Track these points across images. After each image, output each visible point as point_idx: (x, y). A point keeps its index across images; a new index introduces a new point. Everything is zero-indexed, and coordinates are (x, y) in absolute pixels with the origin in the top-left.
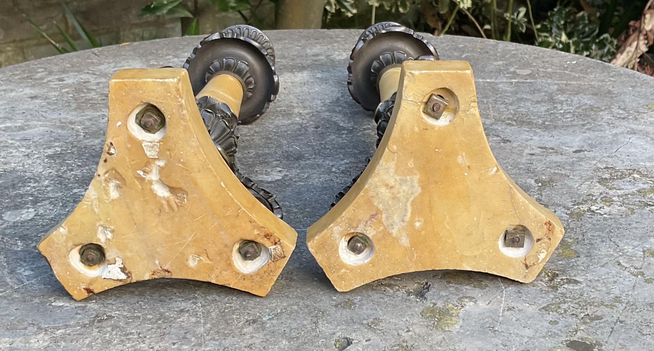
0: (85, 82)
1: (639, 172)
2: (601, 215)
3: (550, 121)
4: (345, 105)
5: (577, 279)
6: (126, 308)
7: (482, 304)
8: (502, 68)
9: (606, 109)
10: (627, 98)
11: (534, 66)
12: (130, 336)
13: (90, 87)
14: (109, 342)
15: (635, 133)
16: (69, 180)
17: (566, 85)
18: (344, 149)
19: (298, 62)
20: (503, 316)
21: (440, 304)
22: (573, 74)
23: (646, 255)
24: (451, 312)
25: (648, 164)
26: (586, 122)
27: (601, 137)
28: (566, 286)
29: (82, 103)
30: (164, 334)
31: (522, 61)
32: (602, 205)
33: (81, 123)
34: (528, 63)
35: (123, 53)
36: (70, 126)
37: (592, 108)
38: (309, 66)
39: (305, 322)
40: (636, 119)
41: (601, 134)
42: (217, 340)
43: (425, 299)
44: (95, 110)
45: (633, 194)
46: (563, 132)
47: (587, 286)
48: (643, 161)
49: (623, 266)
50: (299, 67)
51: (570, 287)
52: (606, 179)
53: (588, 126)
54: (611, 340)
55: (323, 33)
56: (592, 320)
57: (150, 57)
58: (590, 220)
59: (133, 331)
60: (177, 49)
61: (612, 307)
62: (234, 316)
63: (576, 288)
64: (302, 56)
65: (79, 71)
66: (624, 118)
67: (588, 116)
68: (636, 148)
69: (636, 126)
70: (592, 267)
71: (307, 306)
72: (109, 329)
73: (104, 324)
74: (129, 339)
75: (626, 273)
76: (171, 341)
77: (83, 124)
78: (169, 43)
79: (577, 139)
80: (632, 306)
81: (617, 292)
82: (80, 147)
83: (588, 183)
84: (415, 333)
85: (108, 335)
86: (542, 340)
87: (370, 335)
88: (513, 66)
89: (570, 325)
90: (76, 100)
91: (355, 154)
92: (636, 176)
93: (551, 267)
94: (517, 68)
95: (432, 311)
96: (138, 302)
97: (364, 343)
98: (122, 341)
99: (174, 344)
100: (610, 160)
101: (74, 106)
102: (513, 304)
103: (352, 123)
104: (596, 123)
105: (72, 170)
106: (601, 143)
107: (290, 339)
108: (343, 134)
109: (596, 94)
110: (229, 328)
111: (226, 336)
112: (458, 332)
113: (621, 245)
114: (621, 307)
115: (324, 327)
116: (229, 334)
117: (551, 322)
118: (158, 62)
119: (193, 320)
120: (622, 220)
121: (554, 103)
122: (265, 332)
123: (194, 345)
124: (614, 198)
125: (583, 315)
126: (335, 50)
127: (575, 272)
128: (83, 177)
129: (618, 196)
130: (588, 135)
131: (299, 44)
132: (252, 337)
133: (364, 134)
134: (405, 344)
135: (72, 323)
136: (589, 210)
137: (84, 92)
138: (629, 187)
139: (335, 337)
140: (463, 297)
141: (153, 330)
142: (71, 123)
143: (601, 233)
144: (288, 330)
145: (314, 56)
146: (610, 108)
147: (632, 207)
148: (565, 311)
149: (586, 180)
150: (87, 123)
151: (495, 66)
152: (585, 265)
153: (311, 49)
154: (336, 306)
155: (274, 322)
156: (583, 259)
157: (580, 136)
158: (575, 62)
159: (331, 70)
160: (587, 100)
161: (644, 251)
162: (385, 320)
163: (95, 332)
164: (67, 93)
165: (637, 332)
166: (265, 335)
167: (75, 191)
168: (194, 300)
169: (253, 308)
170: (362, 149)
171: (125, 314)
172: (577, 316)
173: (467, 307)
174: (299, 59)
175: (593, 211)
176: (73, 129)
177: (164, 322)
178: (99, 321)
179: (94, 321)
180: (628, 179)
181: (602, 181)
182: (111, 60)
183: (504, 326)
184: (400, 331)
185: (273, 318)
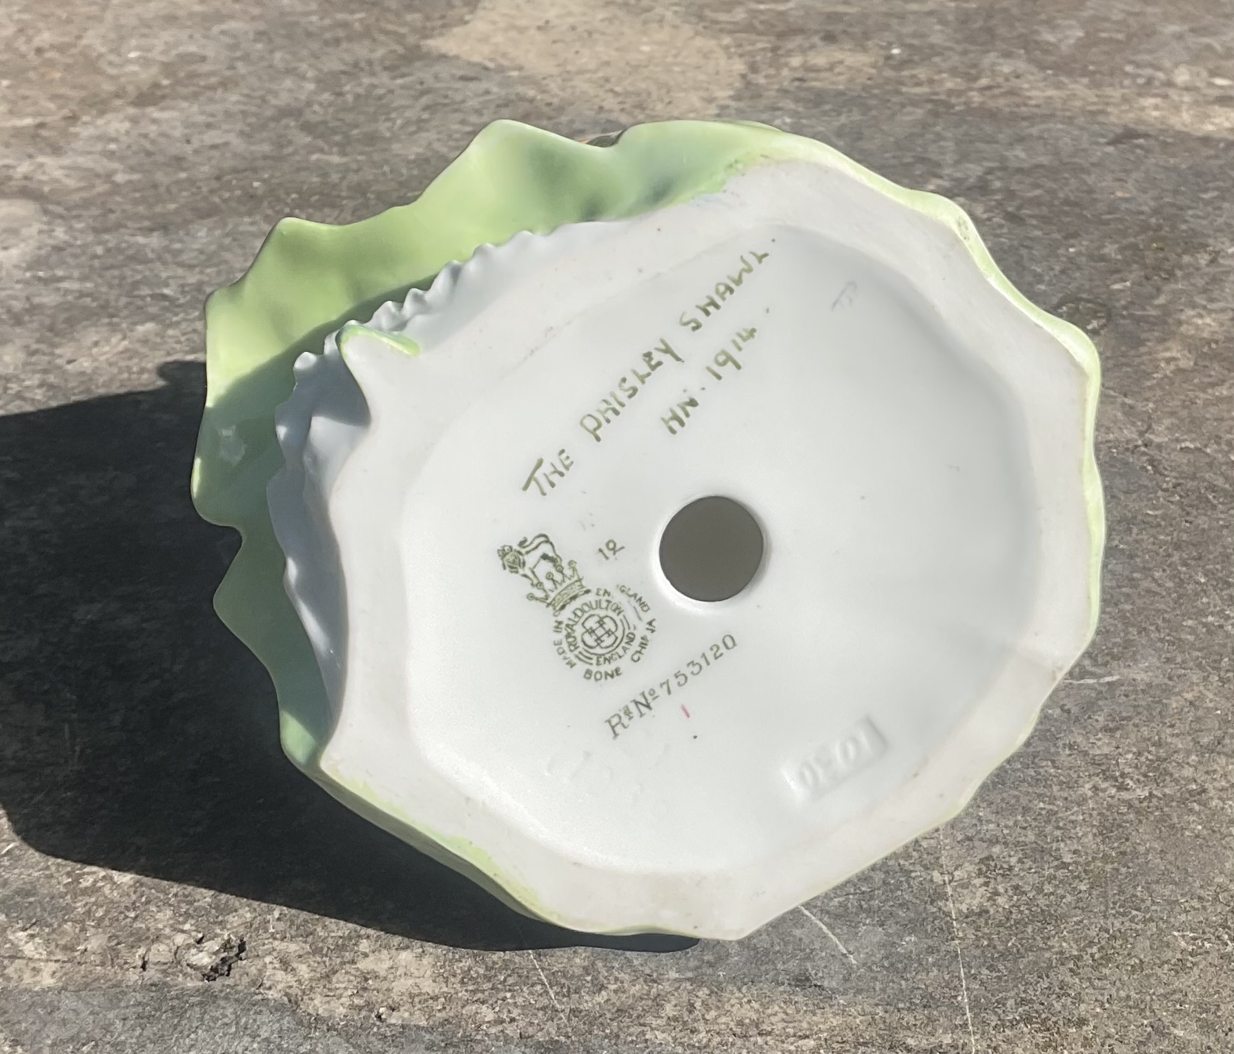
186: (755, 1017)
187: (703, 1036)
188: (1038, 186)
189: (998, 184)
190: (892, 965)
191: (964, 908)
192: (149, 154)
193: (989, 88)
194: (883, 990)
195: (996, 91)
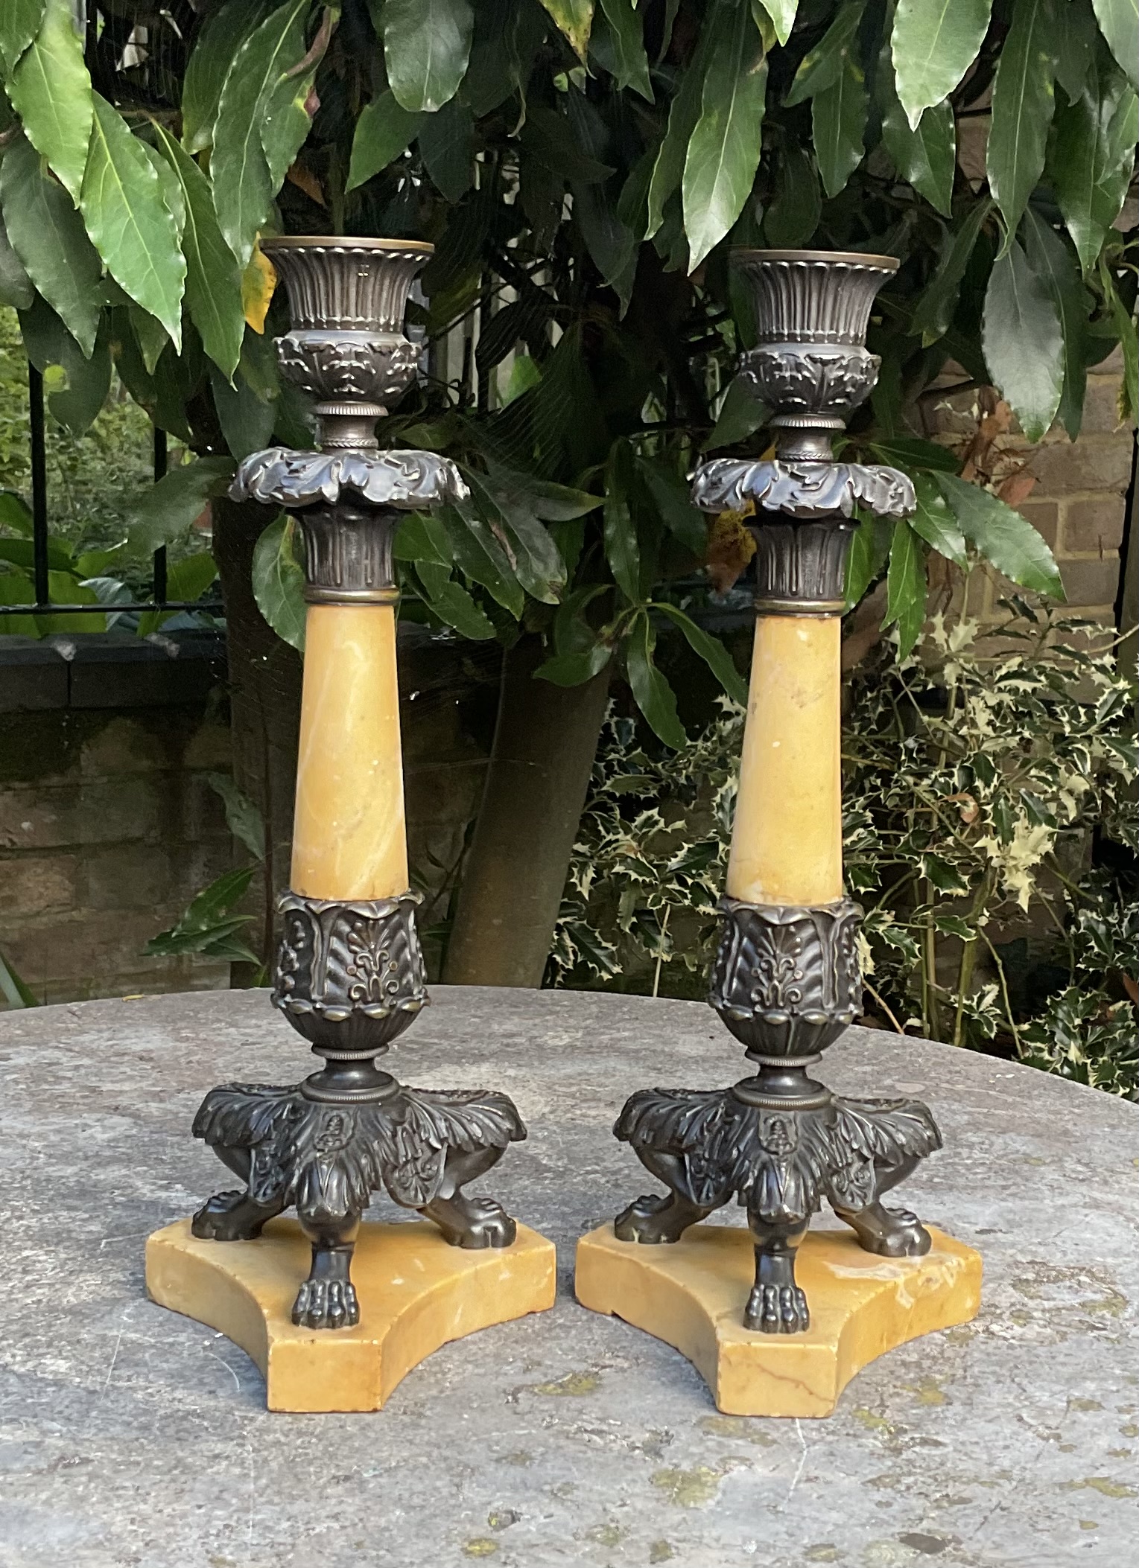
0: (50, 1064)
1: (1090, 1273)
2: (1005, 1339)
3: (943, 1177)
4: (555, 1128)
5: (940, 1439)
6: (116, 1448)
7: (761, 1471)
8: (869, 1078)
9: (1053, 1162)
10: (1097, 1147)
11: (932, 1079)
12: (121, 1492)
13: (61, 1074)
14: (83, 1499)
15: (1097, 1207)
16: (16, 1234)
17: (986, 1115)
18: (545, 1204)
19: (472, 1045)
20: (795, 1490)
21: (686, 1466)
22: (1004, 1097)
23: (1072, 1406)
24: (704, 1479)
25: (1110, 1260)
26: (1010, 1182)
27: (1034, 1210)
28: (917, 1449)
29: (45, 1101)
30: (183, 1491)
31: (910, 1068)
32: (1009, 1323)
33: (41, 1136)
34: (922, 1072)
35: (127, 1014)
36: (18, 1140)
37: (1027, 1159)
38: (493, 1054)
39: (439, 1484)
40: (1106, 1182)
41: (1034, 1204)
42: (278, 1504)
43: (661, 1456)
44: (69, 1115)
45: (1071, 1309)
46: (964, 1196)
47: (955, 1450)
48: (1103, 1256)
49: (1026, 1423)
50: (473, 1055)
51: (925, 1451)
52: (1027, 1280)
53: (1013, 1189)
54: (980, 1535)
55: (529, 995)
56: (952, 1503)
57: (183, 1024)
58: (983, 1347)
59: (127, 1484)
60: (237, 1011)
61: (993, 1484)
62: (312, 1469)
63: (934, 1452)
64: (482, 1035)
65: (42, 1044)
66: (1083, 1180)
67: (1017, 1172)
68: (1094, 1232)
69: (1103, 1195)
70: (969, 1422)
71: (446, 1459)
72: (84, 1479)
73: (74, 1471)
74: (119, 1497)
75: (1030, 1434)
76: (194, 1503)
77: (45, 1139)
78: (222, 1000)
79: (987, 1212)
80: (1027, 1486)
81: (1006, 1464)
82: (38, 1179)
83: (991, 1285)
84: (635, 1509)
85: (81, 1488)
86: (858, 1529)
87: (553, 1508)
88: (890, 1076)
89: (912, 1510)
90: (32, 1094)
91: (564, 1214)
92: (1083, 1278)
93: (897, 1418)
94: (899, 1081)
95: (669, 1477)
96: (137, 1439)
97: (542, 1520)
98: (107, 1499)
99: (200, 1507)
100: (1041, 1249)
101: (28, 1105)
102: (816, 1473)
103: (566, 1161)
104: (1030, 1185)
105: (21, 1218)
106: (1030, 1221)
107: (409, 1508)
108: (546, 1178)
109: (1040, 1136)
110: (301, 1486)
111: (293, 1499)
112: (712, 1512)
113: (1030, 1389)
114: (1008, 1486)
115: (471, 1492)
116: (300, 1496)
117: (879, 1504)
118: (197, 1034)
119: (237, 1471)
120: (1041, 1351)
121: (957, 1146)
122: (365, 1496)
123: (235, 1511)
124: (1035, 1314)
125: (938, 1495)
126: (547, 1029)
127: (937, 1428)
128: (42, 1229)
129: (1043, 1311)
130: (1010, 1205)
131: (479, 1013)
132: (342, 1502)
133: (586, 1182)
134: (613, 1525)
135: (17, 1466)
136: (987, 1330)
137: (47, 1082)
138: (1067, 1297)
139: (490, 1509)
140: (730, 1458)
141: (163, 1485)
142: (21, 1136)
143: (997, 1369)
144: (406, 1495)
145: (504, 1036)
146: (1061, 1160)
147: (1064, 1329)
148: (908, 1488)
149: (990, 1281)
150: (53, 1138)
151: (857, 1073)
152: (958, 1418)
153: (500, 1024)
154: (498, 1461)
155: (383, 1480)
156: (957, 1407)
157: (995, 1207)
158: (1010, 1076)
159: (536, 1063)
160: (1020, 1144)
161: (1069, 1402)
162: (584, 1486)
163: (58, 1482)
164: (16, 1082)
165: (1027, 1526)
166: (365, 1500)
167: (26, 1253)
168: (240, 1441)
169: (346, 1457)
170: (578, 1206)
171: (113, 1456)
172: (927, 1496)
173: (733, 1474)
174: (474, 1041)
175: (992, 1333)
176: (24, 1146)
177: (182, 1472)
178: (65, 1466)
179: (56, 1465)
180: (1068, 1283)
181: (1019, 1284)
182: (104, 1027)
183: (796, 1506)
184: (608, 1506)
185: (381, 1475)
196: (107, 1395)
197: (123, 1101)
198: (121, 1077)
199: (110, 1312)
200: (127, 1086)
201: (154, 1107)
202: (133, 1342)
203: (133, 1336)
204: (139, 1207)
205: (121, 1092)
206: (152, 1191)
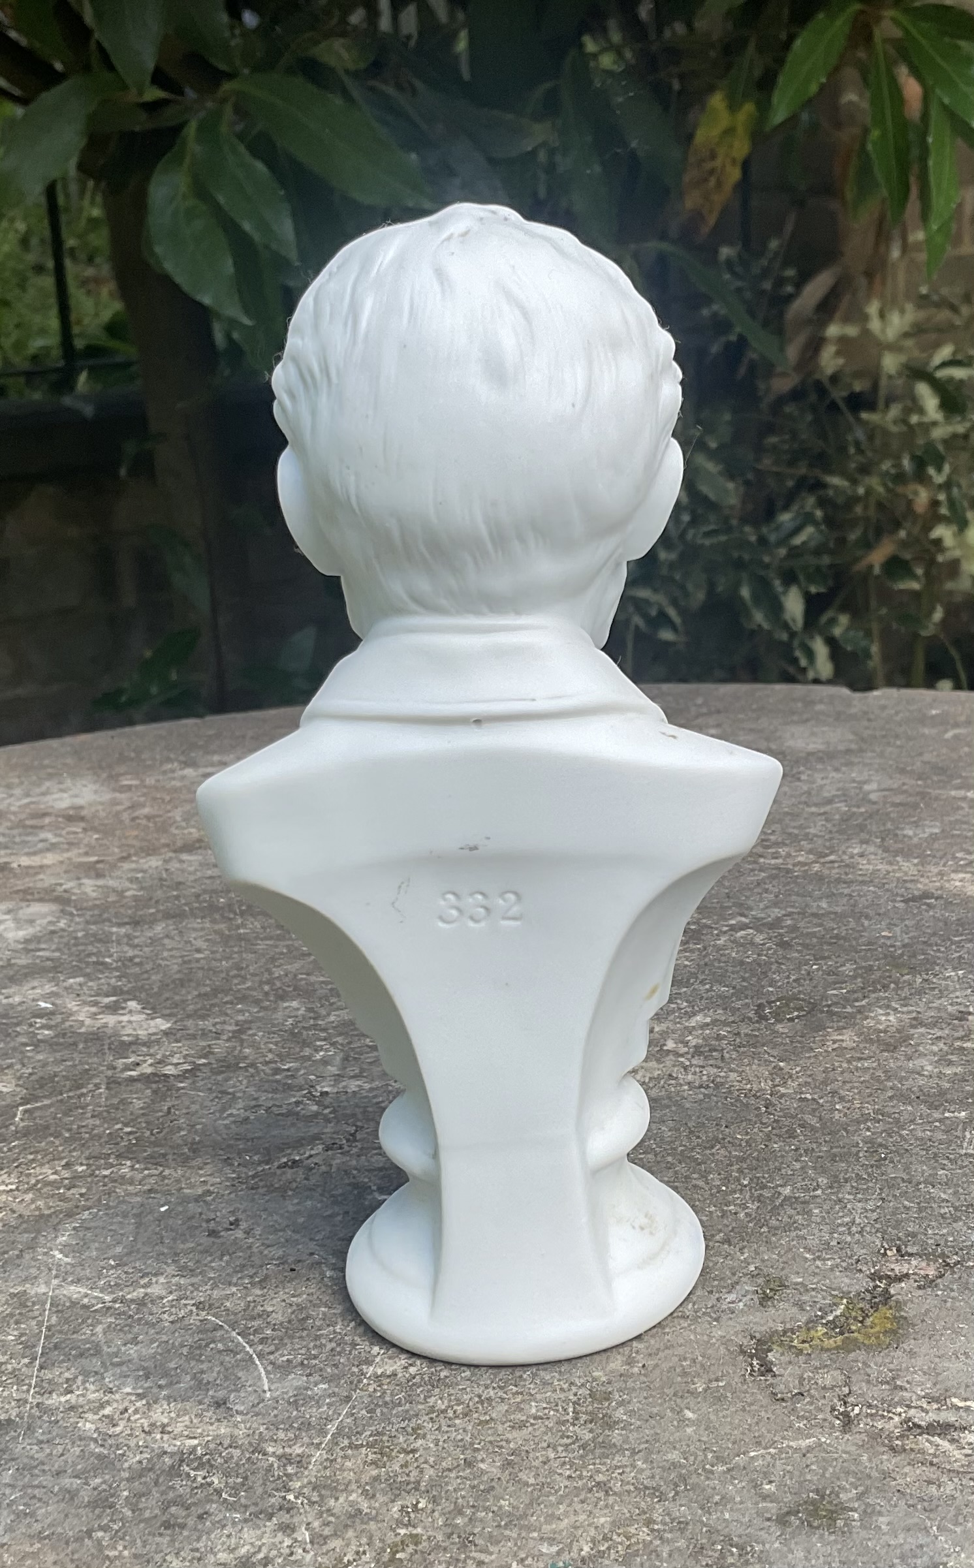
186: (166, 1421)
187: (118, 1429)
188: (821, 925)
189: (789, 922)
190: (296, 1401)
191: (379, 1372)
192: (161, 879)
193: (832, 862)
194: (276, 1416)
195: (836, 865)
196: (30, 1429)
197: (46, 880)
198: (40, 845)
199: (32, 1245)
200: (50, 859)
201: (90, 886)
202: (74, 1304)
203: (75, 1291)
204: (75, 1044)
205: (41, 867)
206: (93, 1016)
